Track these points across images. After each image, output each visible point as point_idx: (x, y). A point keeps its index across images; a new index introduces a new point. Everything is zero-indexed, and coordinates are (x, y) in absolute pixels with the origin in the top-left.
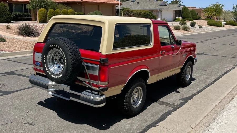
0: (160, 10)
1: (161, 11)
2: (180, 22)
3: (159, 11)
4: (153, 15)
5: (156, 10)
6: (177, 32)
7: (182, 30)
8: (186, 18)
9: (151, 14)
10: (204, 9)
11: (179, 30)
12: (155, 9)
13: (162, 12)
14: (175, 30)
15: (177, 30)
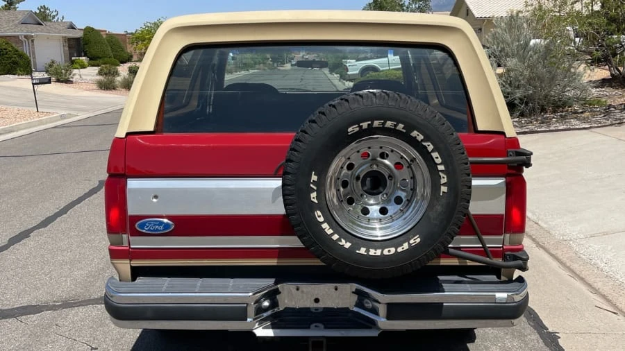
0: (25, 37)
1: (30, 41)
2: (101, 70)
3: (24, 39)
4: (17, 51)
5: (14, 37)
6: (112, 96)
7: (121, 89)
8: (100, 58)
9: (10, 49)
10: (132, 34)
11: (114, 89)
12: (9, 34)
13: (33, 41)
14: (103, 91)
15: (107, 89)
